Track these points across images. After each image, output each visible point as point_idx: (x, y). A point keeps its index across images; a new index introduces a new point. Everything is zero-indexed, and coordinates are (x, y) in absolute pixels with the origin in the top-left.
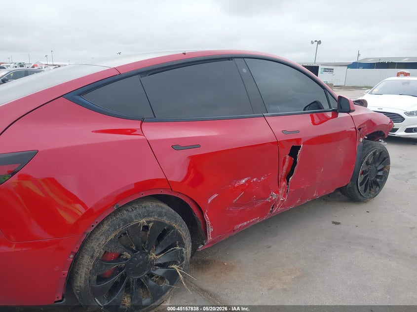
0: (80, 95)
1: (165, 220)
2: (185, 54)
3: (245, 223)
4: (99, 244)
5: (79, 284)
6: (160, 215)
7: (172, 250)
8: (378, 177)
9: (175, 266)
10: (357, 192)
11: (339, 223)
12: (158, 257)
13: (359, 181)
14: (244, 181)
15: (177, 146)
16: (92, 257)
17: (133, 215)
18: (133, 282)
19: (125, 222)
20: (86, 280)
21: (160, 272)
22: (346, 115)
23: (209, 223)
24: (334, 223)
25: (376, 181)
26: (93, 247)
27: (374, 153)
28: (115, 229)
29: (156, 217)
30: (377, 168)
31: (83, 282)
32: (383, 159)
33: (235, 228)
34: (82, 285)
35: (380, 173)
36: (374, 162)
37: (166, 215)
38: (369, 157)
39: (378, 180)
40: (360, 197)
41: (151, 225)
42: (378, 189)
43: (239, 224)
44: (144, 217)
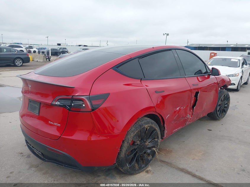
0: (117, 68)
1: (153, 126)
2: (153, 48)
3: (177, 129)
4: (131, 136)
5: (121, 156)
6: (152, 124)
7: (154, 141)
8: (225, 107)
9: (154, 149)
10: (216, 115)
11: (211, 130)
12: (149, 144)
13: (218, 109)
14: (178, 109)
15: (157, 91)
16: (128, 143)
17: (143, 123)
18: (139, 156)
19: (140, 126)
20: (125, 154)
21: (149, 151)
22: (213, 77)
23: (166, 128)
24: (208, 130)
25: (224, 109)
26: (128, 138)
27: (224, 95)
28: (137, 130)
29: (151, 124)
30: (225, 103)
31: (123, 155)
32: (227, 98)
33: (173, 132)
34: (123, 156)
35: (226, 106)
36: (224, 100)
37: (154, 124)
38: (222, 98)
39: (225, 109)
40: (218, 118)
41: (148, 128)
42: (225, 113)
43: (174, 130)
44: (147, 124)
